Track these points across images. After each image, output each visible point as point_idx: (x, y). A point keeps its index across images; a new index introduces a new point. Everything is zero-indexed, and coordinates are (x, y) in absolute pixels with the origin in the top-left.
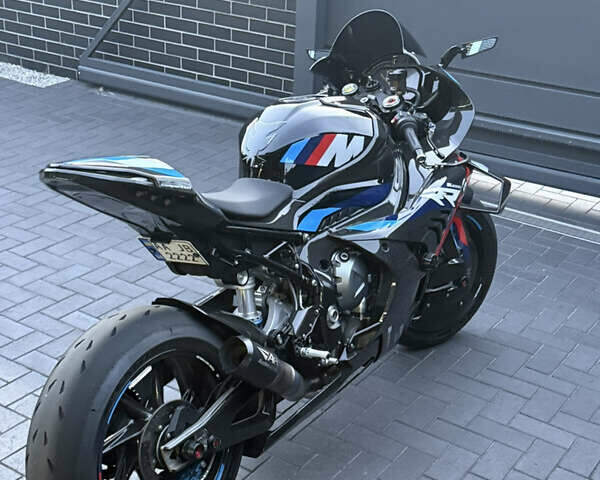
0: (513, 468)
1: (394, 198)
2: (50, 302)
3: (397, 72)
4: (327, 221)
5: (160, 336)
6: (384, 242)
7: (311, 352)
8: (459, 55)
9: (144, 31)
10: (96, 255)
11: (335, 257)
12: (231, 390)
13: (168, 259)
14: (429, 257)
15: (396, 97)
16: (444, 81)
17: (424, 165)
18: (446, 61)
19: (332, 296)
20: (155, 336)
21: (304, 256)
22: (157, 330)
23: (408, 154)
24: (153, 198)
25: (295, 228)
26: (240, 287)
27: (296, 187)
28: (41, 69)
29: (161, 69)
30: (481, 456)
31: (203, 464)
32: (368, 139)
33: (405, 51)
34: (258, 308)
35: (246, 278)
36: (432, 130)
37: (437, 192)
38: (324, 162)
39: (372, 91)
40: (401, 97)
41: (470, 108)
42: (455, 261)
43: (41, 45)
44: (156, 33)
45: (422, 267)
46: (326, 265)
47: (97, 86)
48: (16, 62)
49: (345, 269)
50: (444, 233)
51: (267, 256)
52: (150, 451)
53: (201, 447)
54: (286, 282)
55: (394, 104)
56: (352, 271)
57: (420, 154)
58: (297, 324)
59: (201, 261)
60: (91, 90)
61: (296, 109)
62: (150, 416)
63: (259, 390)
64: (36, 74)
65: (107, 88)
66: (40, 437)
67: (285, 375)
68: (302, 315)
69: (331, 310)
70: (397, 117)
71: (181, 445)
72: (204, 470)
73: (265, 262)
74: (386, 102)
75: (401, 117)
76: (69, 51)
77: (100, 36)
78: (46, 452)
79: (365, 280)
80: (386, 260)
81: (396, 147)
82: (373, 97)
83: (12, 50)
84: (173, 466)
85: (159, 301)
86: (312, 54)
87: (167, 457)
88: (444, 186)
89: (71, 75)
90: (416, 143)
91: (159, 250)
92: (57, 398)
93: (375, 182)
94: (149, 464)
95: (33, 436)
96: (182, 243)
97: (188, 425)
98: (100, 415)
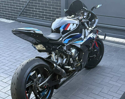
0: (109, 91)
1: (83, 37)
2: (13, 63)
3: (82, 12)
4: (69, 41)
5: (37, 64)
6: (81, 45)
7: (67, 67)
8: (95, 8)
9: (30, 10)
10: (22, 54)
11: (71, 49)
12: (52, 74)
13: (38, 49)
14: (90, 48)
15: (82, 17)
16: (92, 14)
17: (89, 30)
18: (92, 9)
19: (71, 56)
20: (36, 63)
21: (65, 48)
22: (36, 62)
23: (85, 28)
24: (35, 35)
25: (63, 42)
26: (52, 55)
27: (63, 35)
28: (9, 19)
29: (34, 18)
30: (103, 89)
31: (46, 90)
32: (77, 25)
33: (84, 8)
34: (56, 59)
35: (53, 53)
36: (90, 23)
37: (91, 35)
38: (68, 29)
39: (77, 16)
40: (83, 17)
41: (97, 19)
42: (96, 50)
43: (9, 14)
44: (32, 11)
45: (89, 50)
46: (70, 50)
47: (21, 22)
48: (4, 18)
49: (73, 51)
50: (93, 44)
51: (57, 48)
52: (36, 87)
53: (46, 86)
54: (62, 54)
55: (82, 18)
56: (75, 51)
57: (88, 27)
58: (64, 62)
59: (44, 49)
60: (20, 23)
61: (62, 19)
62: (35, 80)
63: (57, 75)
64: (8, 20)
65: (23, 22)
66: (14, 84)
67: (62, 71)
68: (65, 60)
69: (71, 59)
70: (83, 21)
71: (42, 85)
72: (46, 91)
73: (57, 49)
74: (80, 18)
75: (83, 20)
76: (15, 15)
77: (21, 12)
78: (15, 87)
79: (77, 53)
80: (82, 49)
81: (83, 27)
82: (77, 17)
83: (3, 16)
84: (40, 90)
85: (36, 57)
86: (65, 10)
87: (39, 88)
88: (93, 34)
89: (15, 20)
90: (86, 25)
91: (36, 47)
92: (17, 76)
93: (79, 33)
94: (36, 90)
95: (12, 84)
96: (40, 45)
97: (43, 82)
98: (25, 79)
